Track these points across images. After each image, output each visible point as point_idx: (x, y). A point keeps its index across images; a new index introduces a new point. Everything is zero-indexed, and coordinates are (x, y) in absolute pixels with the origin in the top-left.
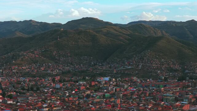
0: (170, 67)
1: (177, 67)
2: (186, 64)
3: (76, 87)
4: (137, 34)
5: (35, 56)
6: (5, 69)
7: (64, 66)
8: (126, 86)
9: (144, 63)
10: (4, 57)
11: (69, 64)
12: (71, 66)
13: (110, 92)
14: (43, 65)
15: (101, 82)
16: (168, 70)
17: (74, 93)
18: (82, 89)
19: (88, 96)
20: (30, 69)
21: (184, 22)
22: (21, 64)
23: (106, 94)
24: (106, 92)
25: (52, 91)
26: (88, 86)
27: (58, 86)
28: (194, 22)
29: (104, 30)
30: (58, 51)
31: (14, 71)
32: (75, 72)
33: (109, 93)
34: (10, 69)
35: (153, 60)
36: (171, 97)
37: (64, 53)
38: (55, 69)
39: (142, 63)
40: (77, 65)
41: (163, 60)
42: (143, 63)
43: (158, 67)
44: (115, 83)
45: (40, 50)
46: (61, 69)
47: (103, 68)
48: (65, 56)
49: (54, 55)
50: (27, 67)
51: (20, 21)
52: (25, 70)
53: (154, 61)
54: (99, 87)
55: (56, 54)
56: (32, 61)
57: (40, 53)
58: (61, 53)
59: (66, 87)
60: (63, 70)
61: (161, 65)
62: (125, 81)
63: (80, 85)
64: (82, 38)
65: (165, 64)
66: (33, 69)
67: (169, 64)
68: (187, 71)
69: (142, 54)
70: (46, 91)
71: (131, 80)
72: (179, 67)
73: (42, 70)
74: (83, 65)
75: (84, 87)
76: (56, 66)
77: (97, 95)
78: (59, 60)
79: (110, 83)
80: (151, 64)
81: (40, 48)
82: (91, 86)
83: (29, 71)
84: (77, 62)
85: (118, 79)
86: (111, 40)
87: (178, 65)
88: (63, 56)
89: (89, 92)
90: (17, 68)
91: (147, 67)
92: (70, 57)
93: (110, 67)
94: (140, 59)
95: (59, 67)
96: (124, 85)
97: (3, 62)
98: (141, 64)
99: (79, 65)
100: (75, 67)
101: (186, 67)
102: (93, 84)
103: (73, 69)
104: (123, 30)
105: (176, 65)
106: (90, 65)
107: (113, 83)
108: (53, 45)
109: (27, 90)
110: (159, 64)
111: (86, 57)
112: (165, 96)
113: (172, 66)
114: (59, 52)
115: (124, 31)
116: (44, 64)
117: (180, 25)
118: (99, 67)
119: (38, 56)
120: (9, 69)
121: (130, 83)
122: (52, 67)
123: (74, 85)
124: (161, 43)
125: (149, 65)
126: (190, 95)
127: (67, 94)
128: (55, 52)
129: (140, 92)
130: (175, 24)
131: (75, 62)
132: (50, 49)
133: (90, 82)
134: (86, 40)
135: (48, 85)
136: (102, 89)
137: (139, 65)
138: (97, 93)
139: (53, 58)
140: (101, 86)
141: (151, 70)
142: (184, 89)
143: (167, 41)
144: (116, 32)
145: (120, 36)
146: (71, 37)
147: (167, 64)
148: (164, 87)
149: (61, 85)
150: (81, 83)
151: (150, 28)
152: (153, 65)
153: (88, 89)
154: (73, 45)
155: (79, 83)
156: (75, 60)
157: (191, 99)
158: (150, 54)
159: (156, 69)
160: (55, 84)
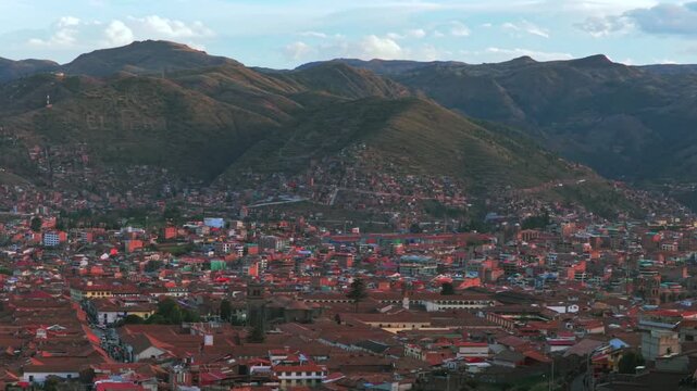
0: (436, 201)
1: (459, 201)
2: (489, 193)
3: (112, 243)
4: (324, 93)
7: (68, 196)
8: (279, 244)
9: (348, 187)
11: (84, 192)
12: (94, 197)
13: (227, 257)
15: (197, 231)
16: (428, 212)
17: (105, 260)
18: (131, 248)
19: (153, 266)
21: (493, 65)
23: (214, 263)
24: (213, 258)
25: (31, 255)
26: (152, 241)
27: (52, 239)
28: (530, 64)
29: (211, 80)
30: (48, 148)
32: (108, 212)
33: (223, 258)
35: (376, 175)
36: (425, 263)
37: (66, 154)
38: (35, 205)
39: (339, 185)
40: (112, 195)
41: (411, 177)
42: (343, 185)
43: (393, 201)
44: (244, 233)
46: (59, 205)
47: (203, 201)
48: (72, 161)
49: (33, 158)
53: (381, 180)
54: (192, 243)
55: (40, 156)
58: (57, 154)
59: (80, 244)
60: (66, 209)
61: (404, 194)
62: (278, 229)
63: (127, 236)
64: (130, 101)
65: (417, 189)
67: (430, 191)
68: (492, 215)
69: (338, 155)
70: (10, 253)
71: (298, 229)
72: (468, 202)
74: (134, 196)
75: (139, 244)
76: (41, 197)
77: (182, 265)
78: (51, 176)
79: (226, 233)
80: (371, 189)
82: (162, 239)
84: (113, 185)
85: (254, 225)
86: (233, 111)
87: (461, 195)
88: (63, 163)
89: (156, 257)
91: (356, 200)
92: (88, 166)
93: (229, 200)
94: (333, 171)
95: (50, 197)
96: (274, 241)
98: (334, 188)
99: (119, 195)
100: (105, 201)
101: (488, 202)
102: (170, 233)
103: (100, 206)
104: (276, 80)
105: (457, 196)
106: (159, 196)
107: (238, 232)
108: (29, 125)
110: (398, 191)
111: (145, 167)
112: (407, 262)
113: (441, 198)
114: (51, 149)
115: (280, 85)
117: (477, 74)
118: (190, 199)
121: (295, 236)
122: (24, 197)
123: (105, 237)
124: (405, 123)
125: (362, 192)
126: (487, 258)
127: (84, 263)
128: (37, 148)
129: (325, 256)
130: (463, 72)
131: (105, 184)
132: (20, 139)
133: (160, 230)
134: (145, 110)
135: (17, 238)
136: (199, 250)
137: (328, 192)
138: (182, 260)
139: (28, 170)
140: (195, 241)
141: (370, 208)
142: (471, 248)
143: (426, 116)
144: (250, 86)
145: (262, 97)
146: (92, 98)
147: (424, 191)
148: (407, 243)
149: (64, 235)
150: (130, 229)
151: (371, 80)
152: (378, 194)
153: (153, 248)
154: (99, 125)
155: (122, 230)
156: (107, 178)
157: (488, 272)
158: (366, 155)
159: (386, 205)
160: (40, 235)
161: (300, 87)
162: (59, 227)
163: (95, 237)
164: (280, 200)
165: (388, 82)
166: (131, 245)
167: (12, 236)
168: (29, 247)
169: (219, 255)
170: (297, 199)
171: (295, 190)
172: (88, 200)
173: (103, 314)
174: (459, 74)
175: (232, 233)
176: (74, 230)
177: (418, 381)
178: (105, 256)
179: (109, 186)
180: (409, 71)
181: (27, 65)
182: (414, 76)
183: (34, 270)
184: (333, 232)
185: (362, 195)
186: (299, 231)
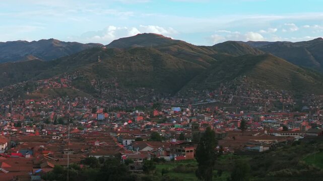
0: (279, 101)
1: (290, 101)
2: (304, 98)
3: (129, 118)
4: (226, 54)
5: (62, 86)
6: (14, 104)
7: (109, 102)
8: (206, 118)
9: (237, 95)
10: (11, 88)
11: (116, 100)
12: (122, 102)
13: (182, 123)
14: (74, 100)
15: (168, 113)
16: (275, 106)
17: (126, 125)
19: (148, 126)
20: (54, 104)
22: (40, 98)
23: (176, 125)
24: (176, 123)
25: (92, 124)
26: (147, 117)
27: (101, 117)
28: (322, 41)
29: (174, 49)
30: (99, 80)
31: (28, 107)
33: (180, 123)
34: (23, 104)
35: (251, 90)
36: (274, 124)
37: (107, 83)
39: (233, 94)
40: (129, 101)
41: (267, 90)
43: (259, 101)
44: (190, 114)
45: (70, 77)
46: (104, 105)
48: (110, 86)
49: (92, 85)
50: (50, 101)
51: (34, 42)
52: (45, 106)
53: (253, 92)
54: (166, 118)
55: (96, 84)
56: (58, 92)
57: (69, 83)
58: (103, 83)
59: (114, 119)
60: (108, 107)
61: (264, 98)
62: (206, 112)
63: (137, 115)
64: (136, 58)
65: (270, 96)
66: (58, 105)
67: (276, 97)
68: (305, 108)
69: (233, 81)
70: (82, 123)
71: (215, 112)
72: (294, 102)
73: (74, 107)
74: (139, 101)
75: (142, 118)
76: (96, 102)
77: (162, 126)
78: (100, 92)
79: (181, 114)
80: (249, 96)
81: (70, 74)
82: (152, 116)
83: (52, 107)
84: (129, 96)
85: (194, 110)
86: (184, 62)
87: (291, 99)
88: (106, 87)
89: (149, 123)
90: (33, 104)
91: (242, 101)
92: (117, 88)
93: (183, 102)
94: (231, 88)
95: (100, 102)
96: (204, 117)
97: (9, 95)
98: (231, 96)
99: (131, 101)
100: (126, 104)
101: (303, 102)
102: (156, 113)
103: (123, 106)
105: (289, 99)
106: (151, 101)
107: (187, 113)
108: (90, 70)
109: (52, 123)
110: (261, 97)
111: (144, 88)
112: (266, 123)
113: (281, 100)
114: (101, 81)
115: (205, 51)
116: (77, 99)
118: (165, 102)
119: (66, 86)
120: (21, 104)
121: (214, 115)
122: (88, 102)
123: (126, 116)
124: (264, 66)
125: (245, 97)
126: (303, 121)
127: (116, 126)
128: (94, 80)
129: (228, 122)
130: (291, 46)
131: (125, 96)
132: (86, 76)
133: (151, 113)
134: (144, 62)
135: (85, 116)
136: (169, 121)
137: (228, 98)
138: (161, 124)
139: (90, 90)
140: (168, 117)
141: (248, 105)
142: (296, 118)
143: (274, 62)
144: (192, 51)
145: (198, 56)
146: (119, 57)
147: (273, 97)
148: (266, 116)
149: (107, 115)
150: (137, 112)
151: (248, 49)
152: (252, 98)
153: (148, 120)
154: (122, 69)
155: (133, 112)
156: (126, 93)
157: (304, 127)
158: (246, 80)
159: (256, 103)
160: (96, 115)
161: (215, 52)
162: (105, 112)
163: (121, 116)
164: (206, 101)
165: (256, 50)
166: (138, 119)
167: (83, 116)
168: (91, 120)
169: (178, 122)
170: (214, 101)
171: (214, 97)
172: (118, 104)
173: (125, 140)
174: (289, 46)
175: (184, 113)
176: (112, 113)
177: (272, 146)
178: (126, 123)
179: (127, 97)
180: (265, 46)
181: (89, 46)
182: (268, 48)
183: (93, 128)
184: (231, 113)
185: (244, 99)
186: (215, 113)
